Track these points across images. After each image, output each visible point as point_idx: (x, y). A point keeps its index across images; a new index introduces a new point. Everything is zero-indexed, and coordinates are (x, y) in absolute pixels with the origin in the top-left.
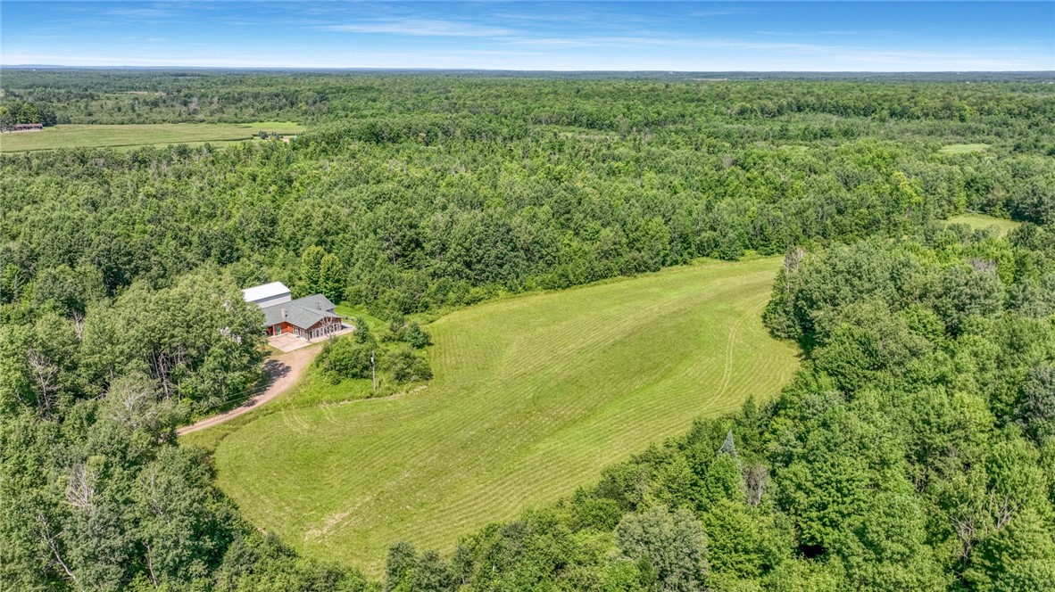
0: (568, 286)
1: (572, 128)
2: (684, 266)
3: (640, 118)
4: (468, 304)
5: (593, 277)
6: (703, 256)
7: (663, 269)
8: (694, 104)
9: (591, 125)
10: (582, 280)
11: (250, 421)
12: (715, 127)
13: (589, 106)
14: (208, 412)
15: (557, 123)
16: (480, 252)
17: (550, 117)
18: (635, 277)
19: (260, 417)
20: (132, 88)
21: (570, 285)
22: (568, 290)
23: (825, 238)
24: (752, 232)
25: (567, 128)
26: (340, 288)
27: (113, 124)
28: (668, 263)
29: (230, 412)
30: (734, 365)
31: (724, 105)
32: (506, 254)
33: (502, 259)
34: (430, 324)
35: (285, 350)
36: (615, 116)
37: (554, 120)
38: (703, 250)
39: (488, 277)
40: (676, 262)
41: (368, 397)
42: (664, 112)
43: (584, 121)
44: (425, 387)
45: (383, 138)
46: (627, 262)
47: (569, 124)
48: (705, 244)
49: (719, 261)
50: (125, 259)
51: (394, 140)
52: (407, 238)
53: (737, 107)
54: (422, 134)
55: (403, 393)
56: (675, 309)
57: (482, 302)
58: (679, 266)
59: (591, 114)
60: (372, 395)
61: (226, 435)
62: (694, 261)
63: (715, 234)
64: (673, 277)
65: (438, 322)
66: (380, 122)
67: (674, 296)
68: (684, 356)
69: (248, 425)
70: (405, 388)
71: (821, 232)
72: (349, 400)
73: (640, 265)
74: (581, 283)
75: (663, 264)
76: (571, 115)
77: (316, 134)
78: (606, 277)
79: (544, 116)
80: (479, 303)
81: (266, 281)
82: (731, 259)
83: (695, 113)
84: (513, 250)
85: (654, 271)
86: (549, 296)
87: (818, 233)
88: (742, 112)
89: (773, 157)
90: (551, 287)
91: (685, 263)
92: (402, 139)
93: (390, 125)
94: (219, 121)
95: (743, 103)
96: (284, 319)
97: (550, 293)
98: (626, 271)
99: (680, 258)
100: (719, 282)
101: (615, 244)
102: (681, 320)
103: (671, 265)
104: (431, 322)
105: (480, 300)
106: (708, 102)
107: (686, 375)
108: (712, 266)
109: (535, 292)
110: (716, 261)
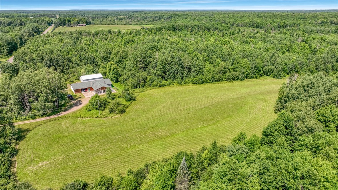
0: (202, 83)
1: (250, 28)
2: (256, 79)
3: (276, 24)
4: (160, 87)
5: (213, 80)
6: (267, 76)
7: (246, 79)
8: (302, 20)
9: (258, 27)
10: (208, 82)
11: (52, 121)
12: (307, 28)
13: (258, 20)
14: (42, 116)
15: (245, 26)
16: (169, 68)
17: (243, 24)
18: (232, 82)
19: (57, 120)
20: (120, 15)
21: (203, 83)
22: (202, 85)
23: (326, 72)
24: (291, 67)
25: (249, 28)
26: (118, 77)
27: (105, 25)
28: (248, 78)
29: (50, 117)
30: (248, 123)
31: (314, 20)
32: (179, 69)
33: (177, 71)
34: (141, 93)
35: (86, 97)
36: (267, 24)
37: (244, 25)
38: (267, 74)
39: (171, 77)
40: (253, 78)
41: (96, 117)
42: (287, 23)
43: (255, 26)
44: (119, 116)
45: (177, 30)
46: (229, 75)
47: (250, 27)
48: (267, 71)
49: (273, 78)
50: (56, 62)
51: (180, 30)
52: (147, 61)
53: (320, 21)
54: (190, 28)
55: (110, 118)
56: (240, 96)
57: (166, 86)
58: (253, 79)
59: (258, 23)
60: (98, 117)
61: (41, 124)
62: (261, 78)
63: (273, 67)
64: (249, 83)
65: (145, 92)
66: (176, 24)
67: (244, 90)
68: (229, 116)
69: (51, 122)
70: (111, 115)
71: (325, 69)
72: (89, 118)
73: (235, 78)
74: (208, 83)
75: (246, 78)
76: (251, 23)
77: (155, 27)
78: (219, 81)
79: (240, 24)
80: (164, 87)
81: (97, 73)
82: (278, 78)
83: (301, 23)
84: (182, 68)
85: (241, 80)
86: (193, 86)
87: (323, 70)
88: (322, 23)
89: (318, 38)
90: (195, 83)
91: (256, 78)
92: (183, 30)
93: (180, 25)
94: (136, 24)
95: (323, 19)
96: (91, 86)
97: (194, 85)
98: (228, 80)
99: (254, 76)
100: (267, 87)
101: (225, 68)
102: (239, 101)
103: (250, 78)
104: (142, 92)
105: (165, 86)
106: (308, 19)
107: (224, 124)
108: (268, 80)
109: (188, 85)
110: (271, 78)
